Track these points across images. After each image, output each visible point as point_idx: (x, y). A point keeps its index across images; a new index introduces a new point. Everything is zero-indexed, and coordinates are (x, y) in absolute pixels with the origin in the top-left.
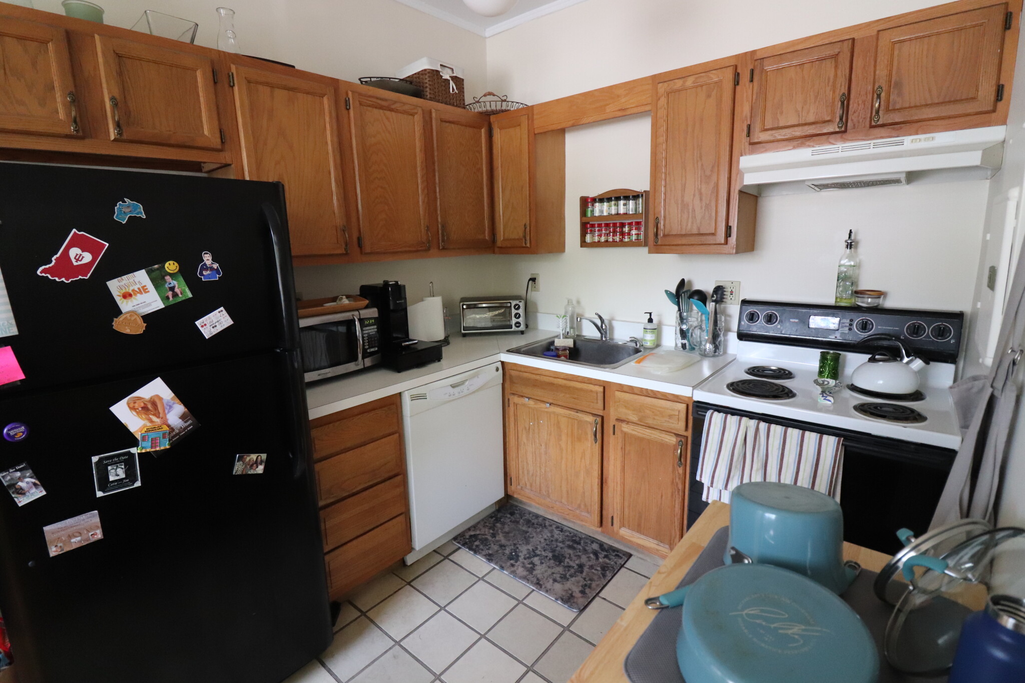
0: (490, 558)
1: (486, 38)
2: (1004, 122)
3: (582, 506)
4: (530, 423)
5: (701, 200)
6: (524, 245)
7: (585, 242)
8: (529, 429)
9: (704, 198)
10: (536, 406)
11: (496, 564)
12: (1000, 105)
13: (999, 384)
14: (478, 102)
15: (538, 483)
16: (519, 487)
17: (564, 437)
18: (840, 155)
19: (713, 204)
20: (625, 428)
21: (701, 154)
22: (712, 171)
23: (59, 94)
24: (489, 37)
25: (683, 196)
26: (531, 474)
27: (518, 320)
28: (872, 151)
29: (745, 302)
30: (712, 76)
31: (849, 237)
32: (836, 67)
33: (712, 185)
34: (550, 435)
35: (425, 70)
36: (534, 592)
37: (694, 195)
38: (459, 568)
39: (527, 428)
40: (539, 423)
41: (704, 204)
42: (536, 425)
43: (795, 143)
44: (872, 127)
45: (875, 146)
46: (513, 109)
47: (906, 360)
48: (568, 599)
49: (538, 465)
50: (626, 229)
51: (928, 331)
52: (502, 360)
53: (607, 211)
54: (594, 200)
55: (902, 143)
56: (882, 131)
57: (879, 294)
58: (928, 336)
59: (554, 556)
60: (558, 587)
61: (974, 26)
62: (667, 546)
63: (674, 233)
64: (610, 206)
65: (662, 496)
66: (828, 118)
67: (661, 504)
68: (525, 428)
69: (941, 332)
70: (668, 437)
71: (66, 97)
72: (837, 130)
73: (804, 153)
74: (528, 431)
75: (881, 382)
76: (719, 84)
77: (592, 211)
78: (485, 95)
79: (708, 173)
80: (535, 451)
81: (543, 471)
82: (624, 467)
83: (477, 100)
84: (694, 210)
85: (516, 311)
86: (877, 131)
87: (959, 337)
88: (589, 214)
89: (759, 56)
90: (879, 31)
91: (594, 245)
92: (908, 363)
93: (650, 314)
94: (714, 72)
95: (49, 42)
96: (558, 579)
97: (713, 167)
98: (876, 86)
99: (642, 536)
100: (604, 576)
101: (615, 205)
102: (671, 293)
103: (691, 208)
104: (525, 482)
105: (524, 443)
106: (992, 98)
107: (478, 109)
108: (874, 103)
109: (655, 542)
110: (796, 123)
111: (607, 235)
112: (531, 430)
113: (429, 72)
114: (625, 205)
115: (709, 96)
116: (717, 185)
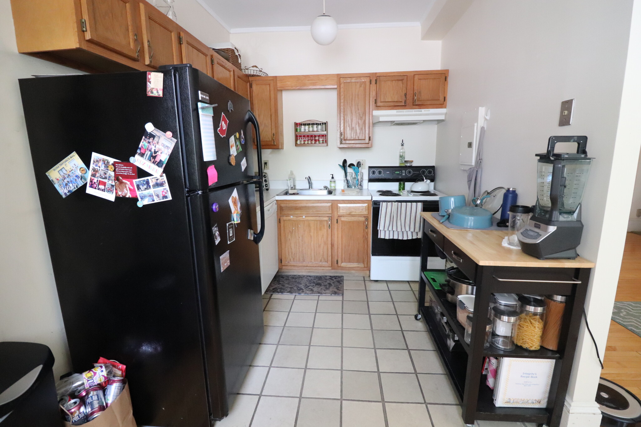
0: (290, 292)
1: (230, 33)
2: (446, 108)
3: (323, 260)
4: (293, 228)
5: (359, 126)
6: (273, 144)
7: (297, 144)
8: (292, 231)
9: (360, 126)
10: (297, 219)
11: (295, 293)
12: (445, 102)
13: (478, 168)
14: (247, 69)
15: (298, 257)
16: (287, 262)
17: (312, 231)
18: (405, 113)
19: (364, 128)
20: (343, 219)
21: (358, 108)
22: (363, 115)
23: (131, 34)
24: (232, 34)
25: (352, 124)
26: (293, 254)
27: (266, 183)
28: (414, 113)
29: (370, 167)
30: (362, 79)
31: (403, 142)
32: (403, 84)
33: (363, 121)
34: (305, 231)
35: (230, 49)
36: (320, 296)
37: (356, 124)
38: (280, 300)
39: (291, 231)
40: (298, 227)
41: (360, 128)
42: (296, 228)
43: (390, 108)
44: (413, 105)
45: (415, 111)
46: (264, 76)
47: (425, 180)
48: (335, 293)
49: (298, 247)
50: (317, 138)
51: (426, 172)
52: (276, 199)
53: (308, 130)
54: (301, 124)
55: (421, 111)
56: (417, 107)
57: (412, 162)
58: (427, 174)
59: (316, 284)
60: (327, 291)
61: (438, 78)
62: (362, 264)
63: (349, 139)
64: (309, 128)
65: (359, 244)
66: (401, 101)
67: (359, 247)
68: (290, 231)
69: (430, 172)
70: (361, 218)
71: (134, 36)
72: (404, 105)
73: (394, 112)
74: (291, 233)
75: (420, 188)
76: (365, 82)
77: (300, 130)
78: (253, 67)
79: (361, 116)
80: (296, 242)
81: (301, 250)
82: (342, 236)
83: (246, 68)
84: (356, 130)
85: (265, 179)
86: (415, 107)
87: (434, 173)
88: (299, 131)
89: (378, 75)
90: (414, 75)
91: (301, 145)
92: (426, 182)
93: (333, 175)
94: (363, 78)
95: (127, 3)
96: (325, 289)
97: (363, 114)
98: (414, 92)
99: (351, 264)
100: (341, 284)
101: (312, 127)
102: (341, 165)
103: (355, 129)
104: (290, 259)
105: (289, 239)
106: (443, 100)
107: (247, 72)
108: (414, 97)
109: (357, 264)
110: (391, 101)
111: (308, 141)
112: (293, 232)
113: (231, 50)
114: (317, 127)
115: (360, 86)
116: (365, 121)
